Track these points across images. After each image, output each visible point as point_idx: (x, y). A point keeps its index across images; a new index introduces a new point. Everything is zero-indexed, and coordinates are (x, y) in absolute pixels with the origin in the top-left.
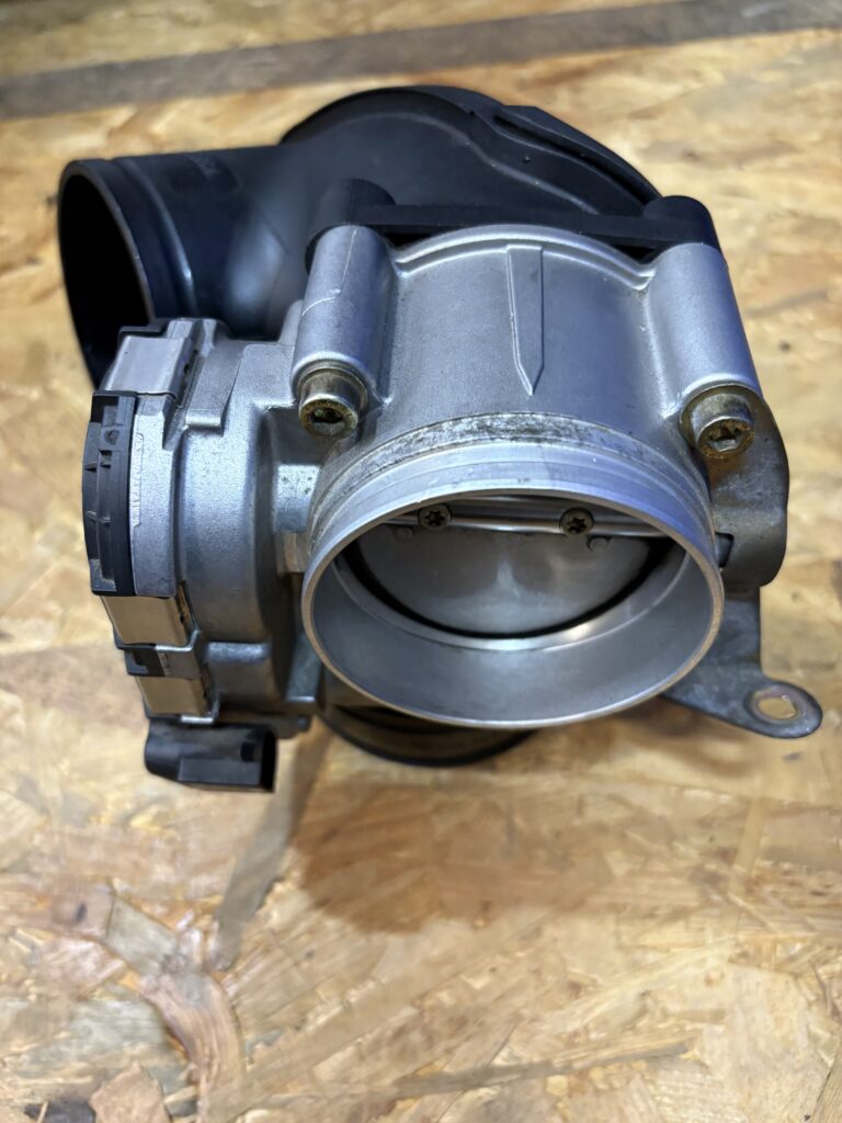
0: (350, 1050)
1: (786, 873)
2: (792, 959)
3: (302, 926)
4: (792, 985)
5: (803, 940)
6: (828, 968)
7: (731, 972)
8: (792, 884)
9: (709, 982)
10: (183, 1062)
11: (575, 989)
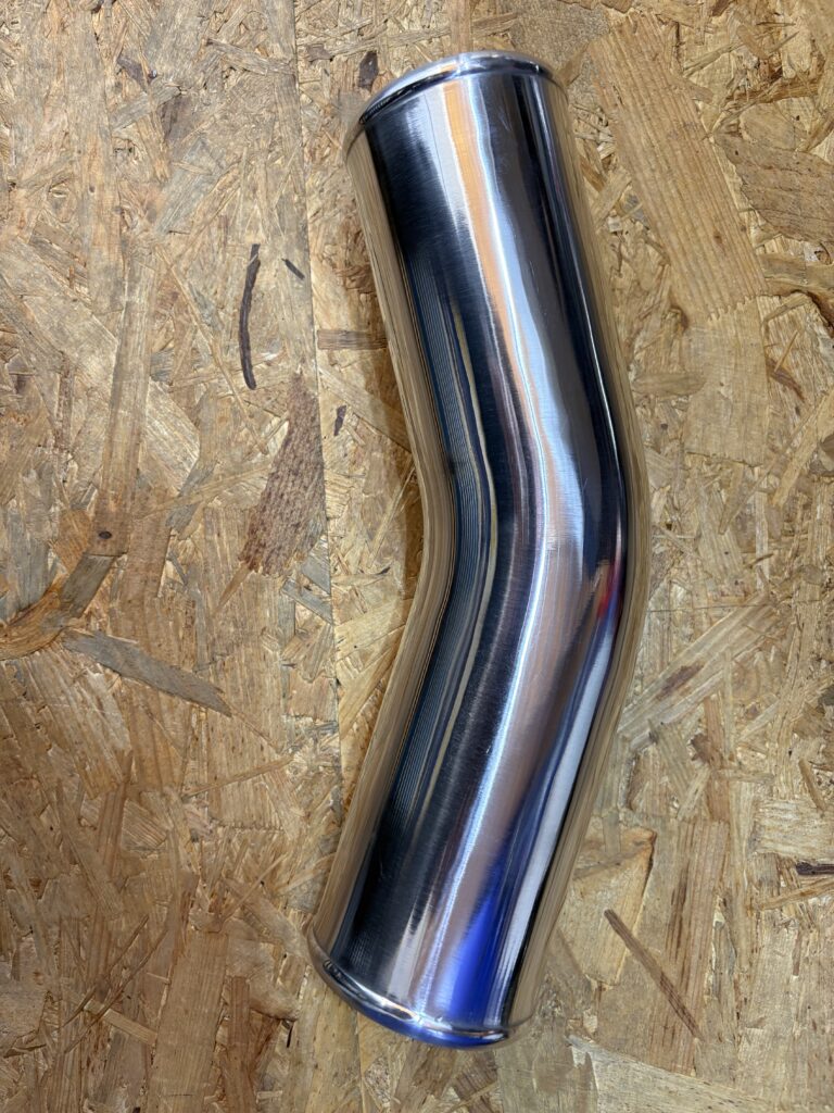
0: (10, 731)
1: (104, 1046)
2: (48, 1033)
3: (88, 697)
4: (32, 1029)
5: (59, 1044)
6: (41, 1055)
7: (42, 990)
8: (96, 1046)
9: (37, 974)
10: (8, 620)
11: (37, 884)
